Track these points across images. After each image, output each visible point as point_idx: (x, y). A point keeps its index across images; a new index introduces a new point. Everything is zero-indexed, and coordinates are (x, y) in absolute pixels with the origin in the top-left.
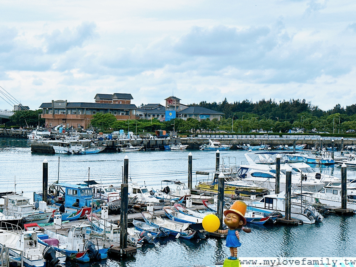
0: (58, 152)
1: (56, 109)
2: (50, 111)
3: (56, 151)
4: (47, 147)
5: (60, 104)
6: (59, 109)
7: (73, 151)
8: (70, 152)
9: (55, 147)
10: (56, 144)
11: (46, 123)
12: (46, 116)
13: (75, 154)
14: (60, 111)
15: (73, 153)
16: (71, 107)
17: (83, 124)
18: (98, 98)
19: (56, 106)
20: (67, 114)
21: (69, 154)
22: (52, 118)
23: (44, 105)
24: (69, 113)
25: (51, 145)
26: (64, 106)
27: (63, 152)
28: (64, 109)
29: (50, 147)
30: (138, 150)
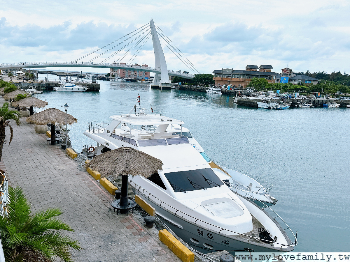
0: (261, 107)
1: (224, 74)
2: (219, 75)
3: (259, 106)
4: (251, 102)
5: (227, 71)
6: (225, 74)
7: (273, 107)
8: (270, 107)
9: (258, 103)
10: (259, 101)
11: (216, 83)
12: (217, 79)
13: (274, 109)
14: (226, 75)
15: (272, 108)
16: (235, 73)
17: (243, 85)
18: (249, 67)
19: (224, 72)
20: (232, 78)
21: (269, 108)
22: (221, 80)
23: (215, 72)
24: (233, 77)
25: (256, 102)
26: (231, 72)
27: (266, 107)
28: (231, 74)
29: (254, 103)
30: (309, 106)
